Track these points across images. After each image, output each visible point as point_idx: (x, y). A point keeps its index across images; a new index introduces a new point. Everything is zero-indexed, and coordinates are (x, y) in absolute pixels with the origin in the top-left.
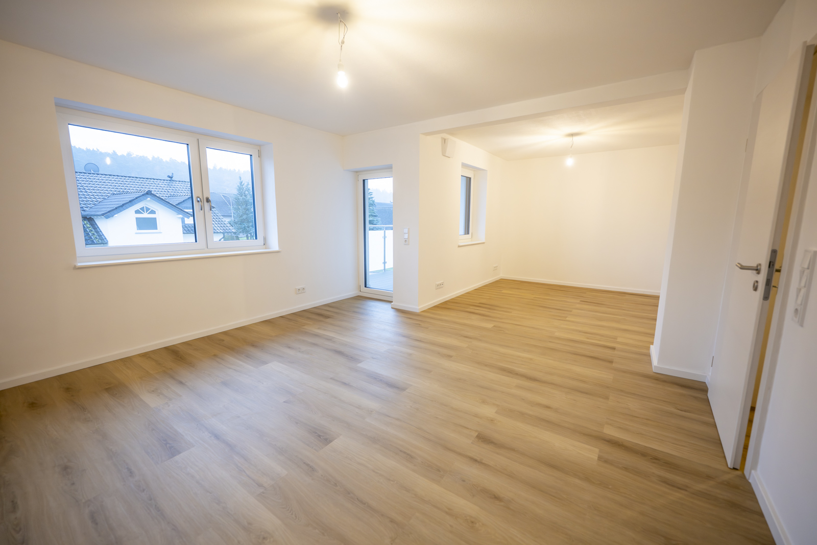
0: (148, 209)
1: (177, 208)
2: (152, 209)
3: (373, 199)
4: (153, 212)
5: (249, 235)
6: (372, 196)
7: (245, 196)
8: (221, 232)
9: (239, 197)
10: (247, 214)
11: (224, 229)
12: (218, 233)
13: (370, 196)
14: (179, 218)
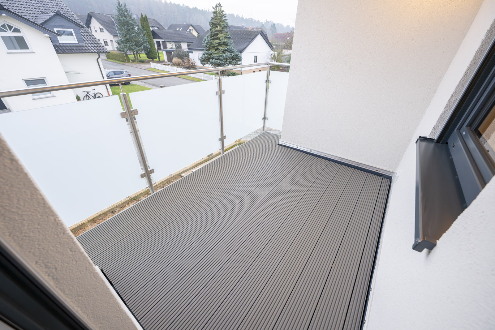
0: (10, 28)
1: (42, 27)
2: (14, 27)
3: (227, 21)
4: (16, 30)
5: (135, 53)
6: (226, 18)
7: (125, 17)
8: (95, 52)
9: (120, 18)
10: (130, 34)
11: (98, 49)
12: (92, 52)
13: (224, 19)
14: (47, 37)
